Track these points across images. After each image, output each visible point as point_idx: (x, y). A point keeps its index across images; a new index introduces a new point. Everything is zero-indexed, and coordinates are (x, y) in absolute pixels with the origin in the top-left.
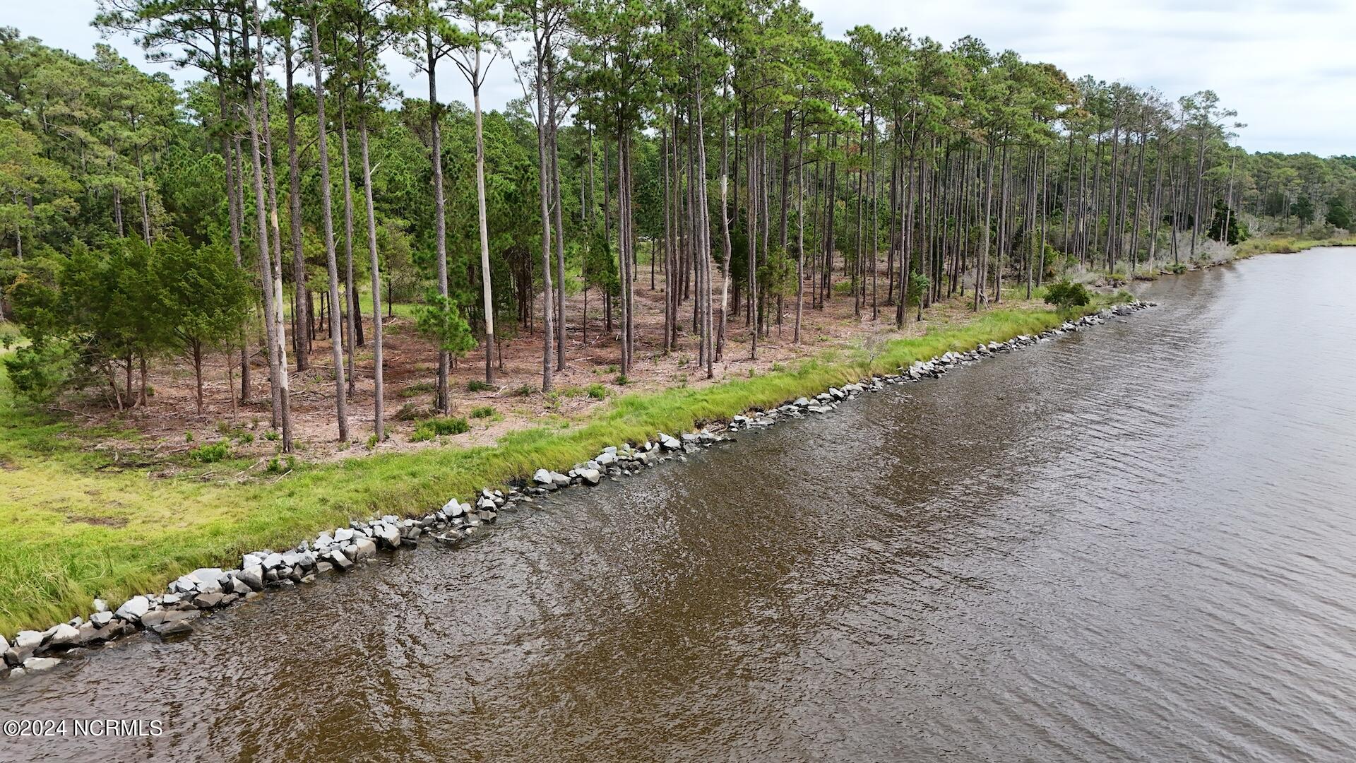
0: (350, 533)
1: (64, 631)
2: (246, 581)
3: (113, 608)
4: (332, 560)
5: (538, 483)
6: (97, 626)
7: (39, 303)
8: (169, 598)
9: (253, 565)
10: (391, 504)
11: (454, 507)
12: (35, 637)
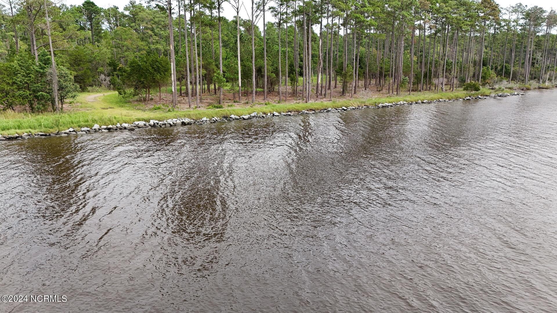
0: (176, 120)
1: (110, 126)
2: (150, 125)
3: (121, 125)
4: (170, 124)
5: (231, 118)
6: (117, 127)
7: (124, 72)
8: (132, 125)
9: (152, 122)
10: (189, 116)
11: (205, 119)
12: (105, 127)
